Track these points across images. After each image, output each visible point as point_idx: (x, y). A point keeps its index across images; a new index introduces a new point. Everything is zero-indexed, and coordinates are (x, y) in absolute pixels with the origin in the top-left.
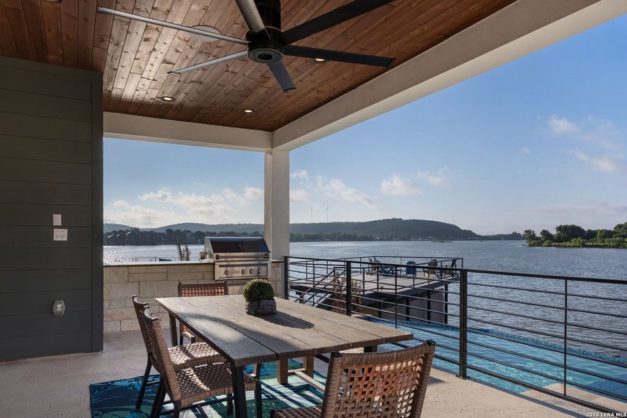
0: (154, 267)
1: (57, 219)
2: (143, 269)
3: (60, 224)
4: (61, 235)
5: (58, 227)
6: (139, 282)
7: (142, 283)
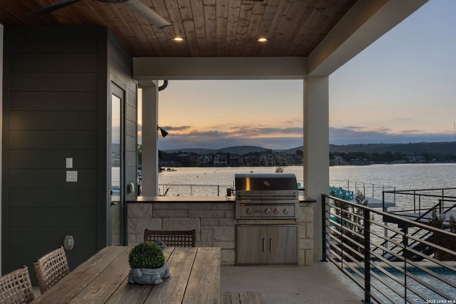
0: (176, 204)
1: (69, 162)
2: (165, 206)
3: (71, 166)
4: (72, 177)
5: (70, 169)
6: (162, 218)
7: (164, 219)
